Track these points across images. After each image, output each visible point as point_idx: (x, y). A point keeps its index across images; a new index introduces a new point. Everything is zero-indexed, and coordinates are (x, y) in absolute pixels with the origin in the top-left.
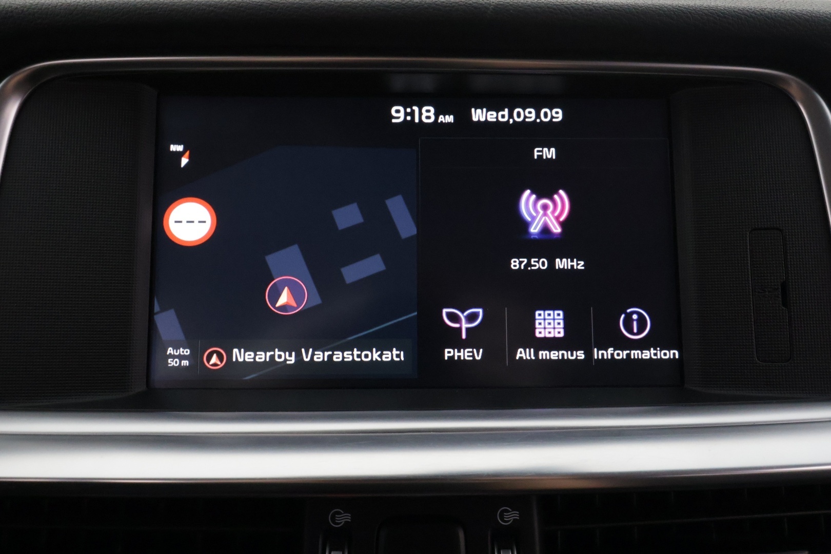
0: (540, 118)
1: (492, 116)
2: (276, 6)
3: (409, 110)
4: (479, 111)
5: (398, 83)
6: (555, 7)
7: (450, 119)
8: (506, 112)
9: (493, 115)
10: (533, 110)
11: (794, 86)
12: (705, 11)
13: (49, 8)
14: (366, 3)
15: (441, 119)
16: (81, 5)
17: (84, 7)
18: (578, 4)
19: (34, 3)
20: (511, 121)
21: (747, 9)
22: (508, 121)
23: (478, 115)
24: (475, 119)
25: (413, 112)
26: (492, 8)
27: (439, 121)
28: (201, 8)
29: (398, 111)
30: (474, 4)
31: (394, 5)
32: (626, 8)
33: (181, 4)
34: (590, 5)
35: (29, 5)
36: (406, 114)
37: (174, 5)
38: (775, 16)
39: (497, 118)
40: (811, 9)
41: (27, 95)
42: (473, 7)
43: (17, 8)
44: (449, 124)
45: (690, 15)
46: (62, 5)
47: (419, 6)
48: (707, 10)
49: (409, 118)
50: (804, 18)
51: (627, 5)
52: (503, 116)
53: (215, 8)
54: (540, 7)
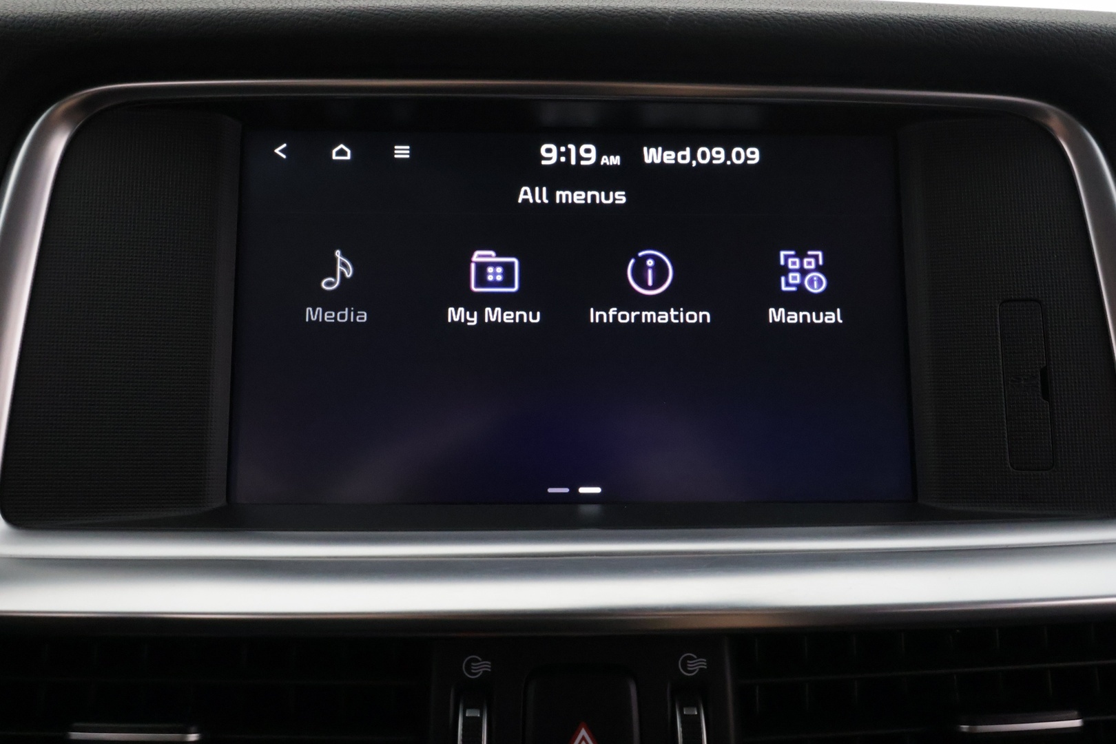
0: (731, 160)
1: (669, 157)
2: (397, 14)
3: (563, 149)
4: (653, 150)
5: (550, 115)
6: (751, 17)
7: (615, 160)
8: (687, 152)
9: (670, 155)
10: (721, 150)
11: (1056, 120)
12: (941, 23)
13: (110, 18)
14: (511, 12)
15: (605, 160)
16: (149, 14)
17: (154, 16)
18: (780, 14)
19: (90, 12)
20: (694, 163)
21: (994, 20)
22: (690, 163)
23: (652, 155)
24: (648, 160)
25: (568, 151)
26: (671, 19)
27: (602, 163)
28: (302, 18)
29: (549, 151)
30: (649, 13)
31: (548, 15)
32: (841, 19)
33: (277, 12)
34: (795, 14)
35: (84, 13)
36: (560, 154)
39: (676, 159)
40: (1076, 21)
41: (76, 128)
42: (647, 17)
43: (68, 18)
44: (615, 166)
45: (922, 28)
46: (125, 14)
47: (578, 15)
48: (944, 22)
49: (563, 159)
50: (1067, 32)
52: (684, 156)
54: (732, 18)
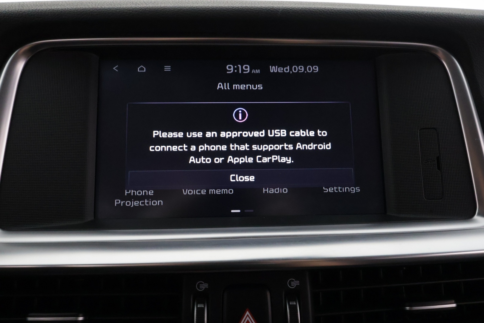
0: (306, 71)
1: (280, 70)
3: (236, 67)
4: (274, 67)
6: (314, 10)
7: (258, 71)
8: (288, 68)
10: (303, 67)
11: (440, 52)
12: (393, 13)
13: (42, 12)
15: (253, 71)
17: (61, 11)
18: (326, 9)
20: (291, 72)
22: (289, 72)
23: (273, 69)
24: (271, 71)
25: (238, 68)
26: (281, 11)
27: (252, 73)
29: (230, 67)
30: (271, 9)
32: (351, 11)
34: (332, 10)
35: (32, 10)
36: (234, 69)
37: (110, 10)
38: (430, 16)
39: (283, 71)
42: (270, 11)
43: (24, 12)
46: (49, 10)
48: (394, 12)
49: (236, 71)
51: (352, 10)
52: (287, 70)
53: (133, 11)
